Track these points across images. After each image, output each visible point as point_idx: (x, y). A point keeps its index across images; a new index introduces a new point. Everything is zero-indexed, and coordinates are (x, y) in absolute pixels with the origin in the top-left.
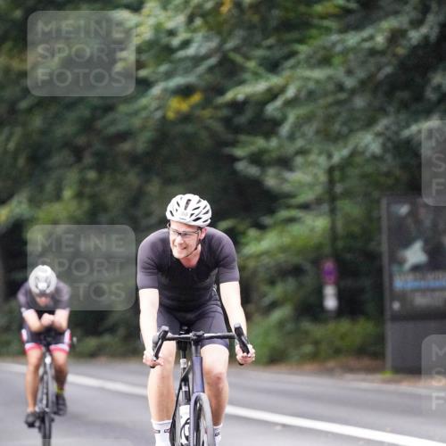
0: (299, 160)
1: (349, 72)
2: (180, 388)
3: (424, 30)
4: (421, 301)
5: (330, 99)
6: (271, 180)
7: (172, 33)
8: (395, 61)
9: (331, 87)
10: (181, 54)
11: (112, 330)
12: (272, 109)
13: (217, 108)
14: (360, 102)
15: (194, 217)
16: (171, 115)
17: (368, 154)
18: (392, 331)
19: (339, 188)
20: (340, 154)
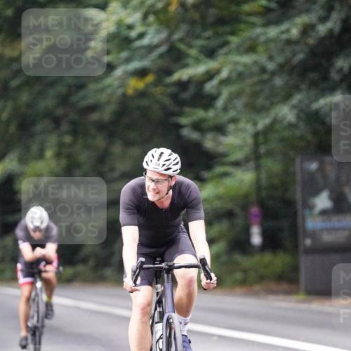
0: (231, 127)
1: (271, 58)
2: (156, 309)
3: (329, 25)
4: (327, 238)
5: (255, 79)
6: (209, 143)
7: (130, 27)
8: (306, 50)
9: (255, 69)
10: (138, 43)
11: (84, 261)
12: (210, 87)
13: (167, 86)
14: (279, 81)
15: (165, 167)
16: (130, 92)
17: (285, 122)
18: (305, 262)
19: (262, 149)
20: (263, 122)
